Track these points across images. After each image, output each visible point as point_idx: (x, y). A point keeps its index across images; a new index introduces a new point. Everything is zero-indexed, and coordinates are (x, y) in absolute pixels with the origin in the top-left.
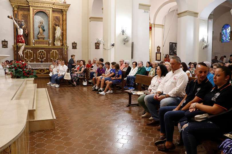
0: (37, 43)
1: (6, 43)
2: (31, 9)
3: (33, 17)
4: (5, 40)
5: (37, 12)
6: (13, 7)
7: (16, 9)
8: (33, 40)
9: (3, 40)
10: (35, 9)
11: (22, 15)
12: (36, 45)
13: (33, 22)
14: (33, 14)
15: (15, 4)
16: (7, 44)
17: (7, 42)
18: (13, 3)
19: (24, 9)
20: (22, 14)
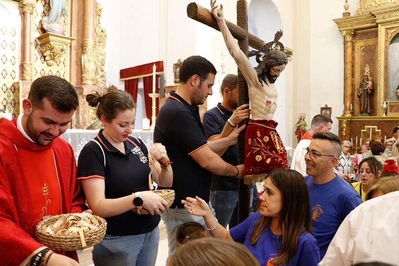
0: (394, 109)
1: (328, 112)
2: (382, 30)
3: (386, 48)
4: (326, 105)
5: (395, 34)
6: (344, 34)
7: (349, 38)
8: (383, 103)
9: (324, 107)
10: (393, 28)
11: (362, 49)
12: (390, 115)
13: (386, 59)
14: (386, 41)
15: (346, 28)
16: (331, 113)
17: (330, 109)
18: (344, 27)
19: (367, 33)
20: (361, 47)
